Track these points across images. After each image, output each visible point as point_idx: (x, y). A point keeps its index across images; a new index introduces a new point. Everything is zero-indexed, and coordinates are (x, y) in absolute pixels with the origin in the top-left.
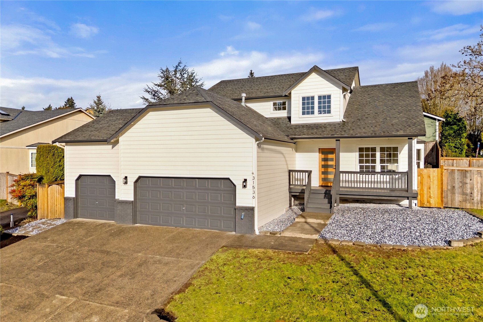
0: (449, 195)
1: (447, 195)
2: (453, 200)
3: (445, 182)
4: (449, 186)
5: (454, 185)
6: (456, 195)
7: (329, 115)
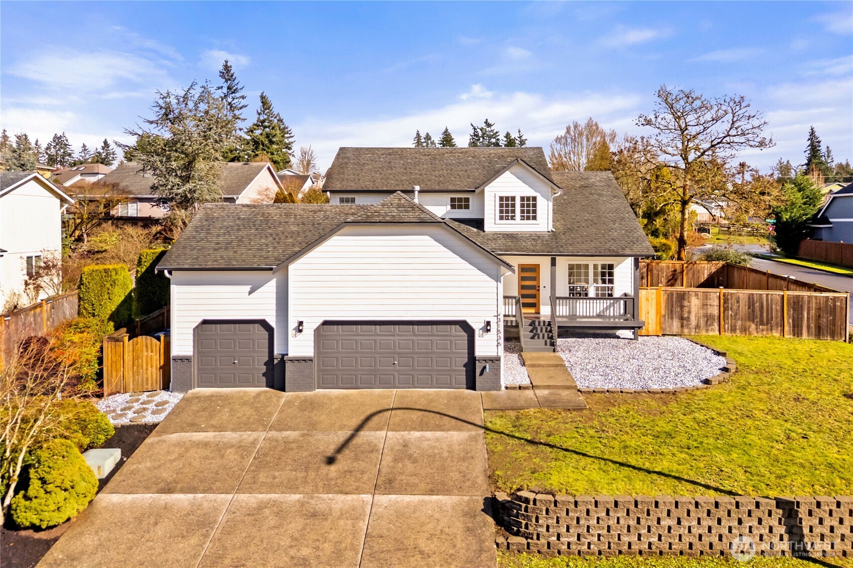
0: (668, 320)
2: (671, 326)
3: (663, 306)
4: (667, 311)
5: (672, 309)
6: (674, 320)
7: (534, 222)
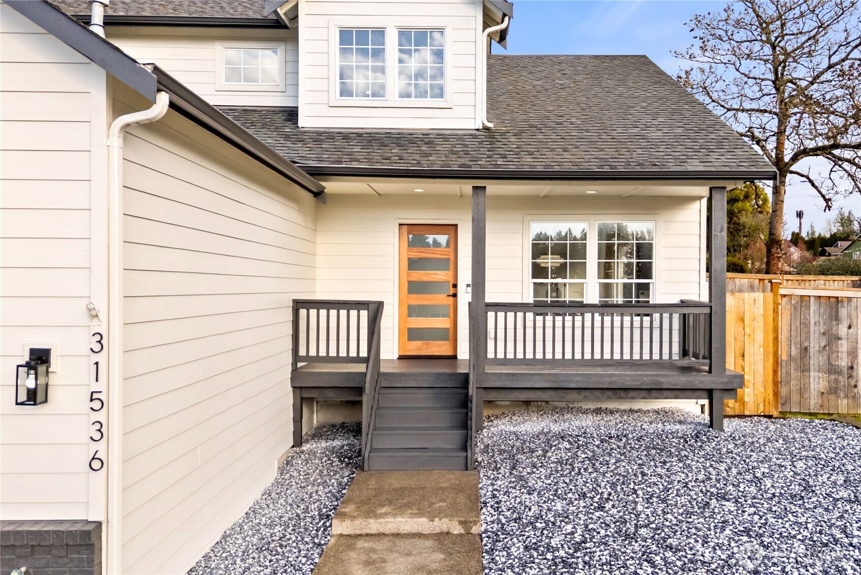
0: (794, 374)
1: (788, 374)
2: (803, 391)
3: (783, 335)
4: (793, 349)
5: (806, 344)
6: (812, 374)
7: (436, 101)
